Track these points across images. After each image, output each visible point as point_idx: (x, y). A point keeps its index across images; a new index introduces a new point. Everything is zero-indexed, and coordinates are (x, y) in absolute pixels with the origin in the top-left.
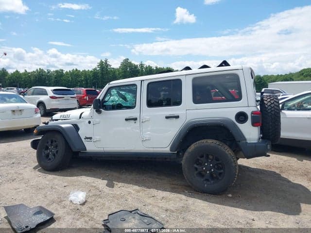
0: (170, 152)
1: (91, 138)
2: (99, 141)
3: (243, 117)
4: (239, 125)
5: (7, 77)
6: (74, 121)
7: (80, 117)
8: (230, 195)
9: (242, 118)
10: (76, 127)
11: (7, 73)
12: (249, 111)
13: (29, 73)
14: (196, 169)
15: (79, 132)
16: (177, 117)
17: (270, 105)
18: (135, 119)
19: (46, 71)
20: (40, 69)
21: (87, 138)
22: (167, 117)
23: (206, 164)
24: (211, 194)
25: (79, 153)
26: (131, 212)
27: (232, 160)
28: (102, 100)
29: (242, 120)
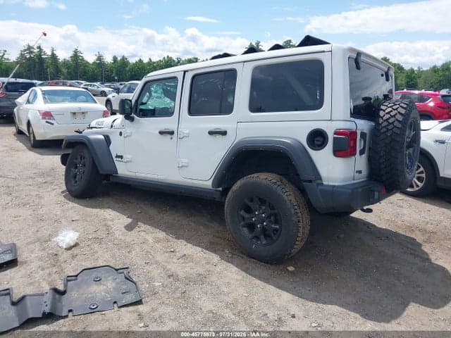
0: (211, 187)
1: (121, 157)
2: (131, 161)
3: (322, 139)
4: (312, 153)
5: (127, 69)
6: (106, 130)
7: (112, 126)
8: (291, 268)
9: (318, 140)
10: (108, 140)
11: (128, 62)
12: (330, 129)
13: (154, 63)
14: (244, 219)
15: (111, 147)
16: (224, 133)
17: (387, 120)
18: (172, 133)
19: (175, 59)
20: (168, 57)
21: (117, 157)
22: (211, 133)
23: (257, 213)
24: (261, 261)
25: (111, 177)
26: (117, 270)
27: (293, 211)
28: (137, 101)
29: (319, 143)
